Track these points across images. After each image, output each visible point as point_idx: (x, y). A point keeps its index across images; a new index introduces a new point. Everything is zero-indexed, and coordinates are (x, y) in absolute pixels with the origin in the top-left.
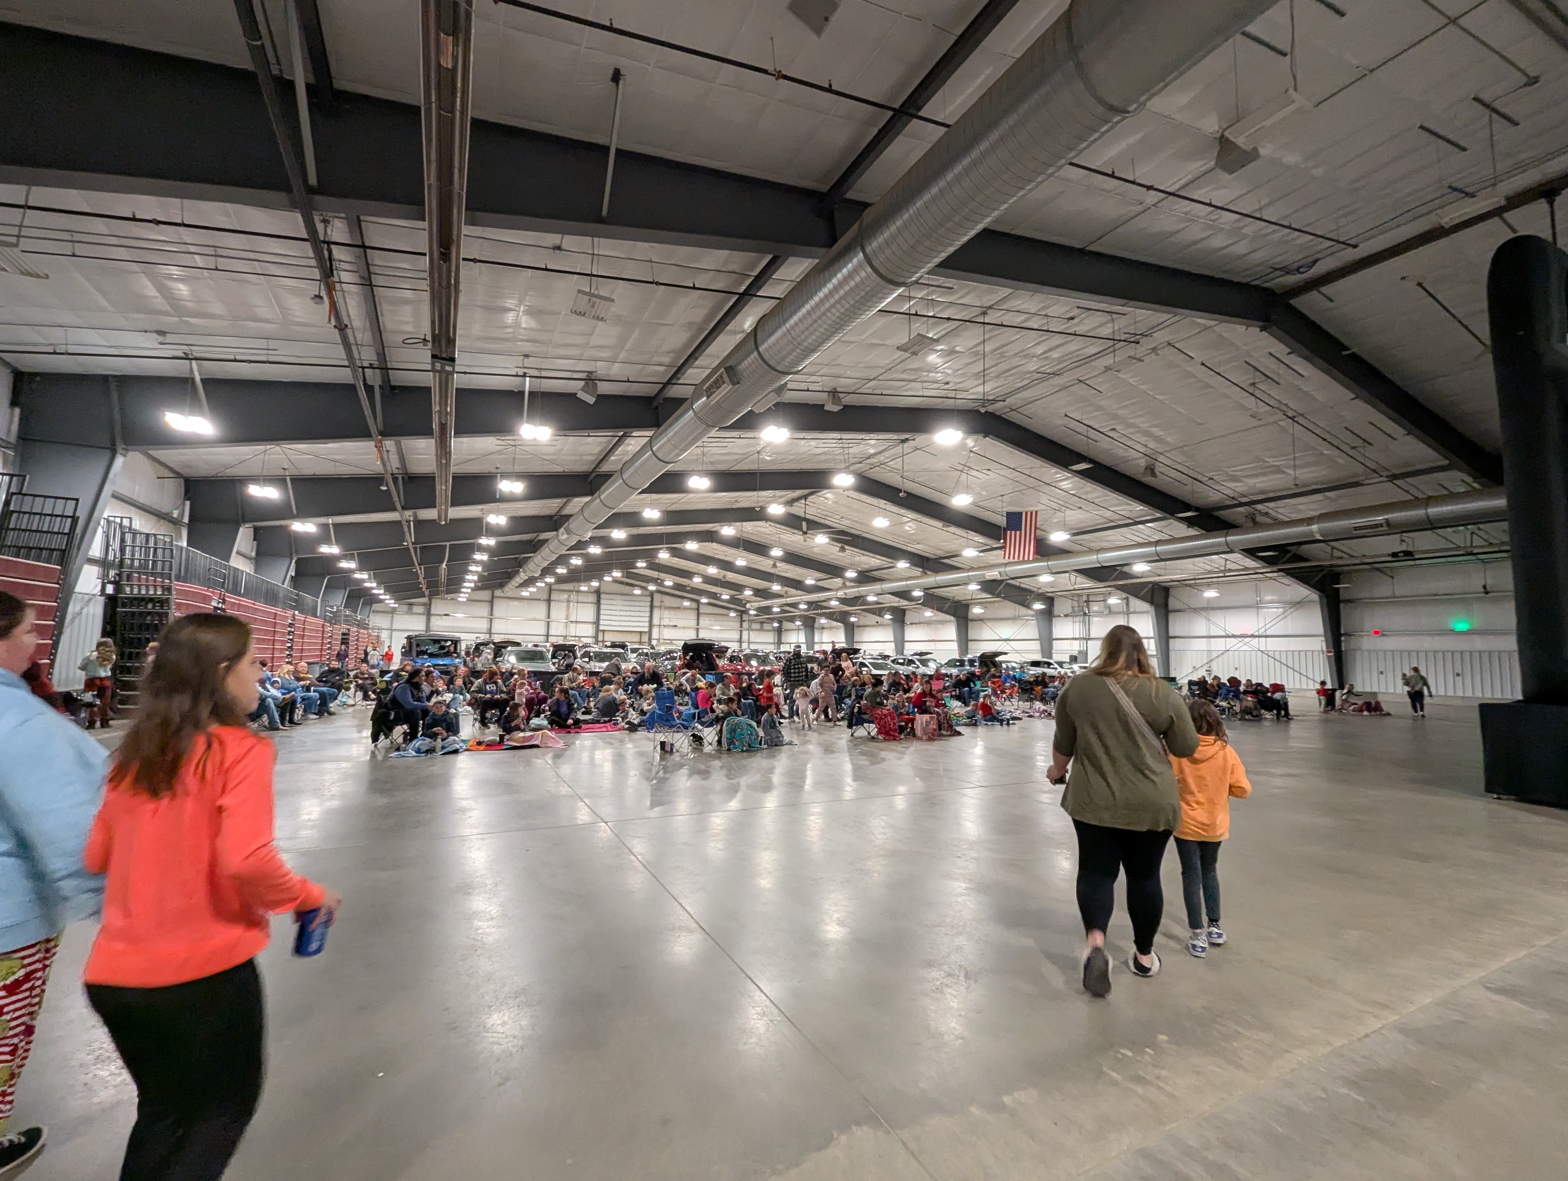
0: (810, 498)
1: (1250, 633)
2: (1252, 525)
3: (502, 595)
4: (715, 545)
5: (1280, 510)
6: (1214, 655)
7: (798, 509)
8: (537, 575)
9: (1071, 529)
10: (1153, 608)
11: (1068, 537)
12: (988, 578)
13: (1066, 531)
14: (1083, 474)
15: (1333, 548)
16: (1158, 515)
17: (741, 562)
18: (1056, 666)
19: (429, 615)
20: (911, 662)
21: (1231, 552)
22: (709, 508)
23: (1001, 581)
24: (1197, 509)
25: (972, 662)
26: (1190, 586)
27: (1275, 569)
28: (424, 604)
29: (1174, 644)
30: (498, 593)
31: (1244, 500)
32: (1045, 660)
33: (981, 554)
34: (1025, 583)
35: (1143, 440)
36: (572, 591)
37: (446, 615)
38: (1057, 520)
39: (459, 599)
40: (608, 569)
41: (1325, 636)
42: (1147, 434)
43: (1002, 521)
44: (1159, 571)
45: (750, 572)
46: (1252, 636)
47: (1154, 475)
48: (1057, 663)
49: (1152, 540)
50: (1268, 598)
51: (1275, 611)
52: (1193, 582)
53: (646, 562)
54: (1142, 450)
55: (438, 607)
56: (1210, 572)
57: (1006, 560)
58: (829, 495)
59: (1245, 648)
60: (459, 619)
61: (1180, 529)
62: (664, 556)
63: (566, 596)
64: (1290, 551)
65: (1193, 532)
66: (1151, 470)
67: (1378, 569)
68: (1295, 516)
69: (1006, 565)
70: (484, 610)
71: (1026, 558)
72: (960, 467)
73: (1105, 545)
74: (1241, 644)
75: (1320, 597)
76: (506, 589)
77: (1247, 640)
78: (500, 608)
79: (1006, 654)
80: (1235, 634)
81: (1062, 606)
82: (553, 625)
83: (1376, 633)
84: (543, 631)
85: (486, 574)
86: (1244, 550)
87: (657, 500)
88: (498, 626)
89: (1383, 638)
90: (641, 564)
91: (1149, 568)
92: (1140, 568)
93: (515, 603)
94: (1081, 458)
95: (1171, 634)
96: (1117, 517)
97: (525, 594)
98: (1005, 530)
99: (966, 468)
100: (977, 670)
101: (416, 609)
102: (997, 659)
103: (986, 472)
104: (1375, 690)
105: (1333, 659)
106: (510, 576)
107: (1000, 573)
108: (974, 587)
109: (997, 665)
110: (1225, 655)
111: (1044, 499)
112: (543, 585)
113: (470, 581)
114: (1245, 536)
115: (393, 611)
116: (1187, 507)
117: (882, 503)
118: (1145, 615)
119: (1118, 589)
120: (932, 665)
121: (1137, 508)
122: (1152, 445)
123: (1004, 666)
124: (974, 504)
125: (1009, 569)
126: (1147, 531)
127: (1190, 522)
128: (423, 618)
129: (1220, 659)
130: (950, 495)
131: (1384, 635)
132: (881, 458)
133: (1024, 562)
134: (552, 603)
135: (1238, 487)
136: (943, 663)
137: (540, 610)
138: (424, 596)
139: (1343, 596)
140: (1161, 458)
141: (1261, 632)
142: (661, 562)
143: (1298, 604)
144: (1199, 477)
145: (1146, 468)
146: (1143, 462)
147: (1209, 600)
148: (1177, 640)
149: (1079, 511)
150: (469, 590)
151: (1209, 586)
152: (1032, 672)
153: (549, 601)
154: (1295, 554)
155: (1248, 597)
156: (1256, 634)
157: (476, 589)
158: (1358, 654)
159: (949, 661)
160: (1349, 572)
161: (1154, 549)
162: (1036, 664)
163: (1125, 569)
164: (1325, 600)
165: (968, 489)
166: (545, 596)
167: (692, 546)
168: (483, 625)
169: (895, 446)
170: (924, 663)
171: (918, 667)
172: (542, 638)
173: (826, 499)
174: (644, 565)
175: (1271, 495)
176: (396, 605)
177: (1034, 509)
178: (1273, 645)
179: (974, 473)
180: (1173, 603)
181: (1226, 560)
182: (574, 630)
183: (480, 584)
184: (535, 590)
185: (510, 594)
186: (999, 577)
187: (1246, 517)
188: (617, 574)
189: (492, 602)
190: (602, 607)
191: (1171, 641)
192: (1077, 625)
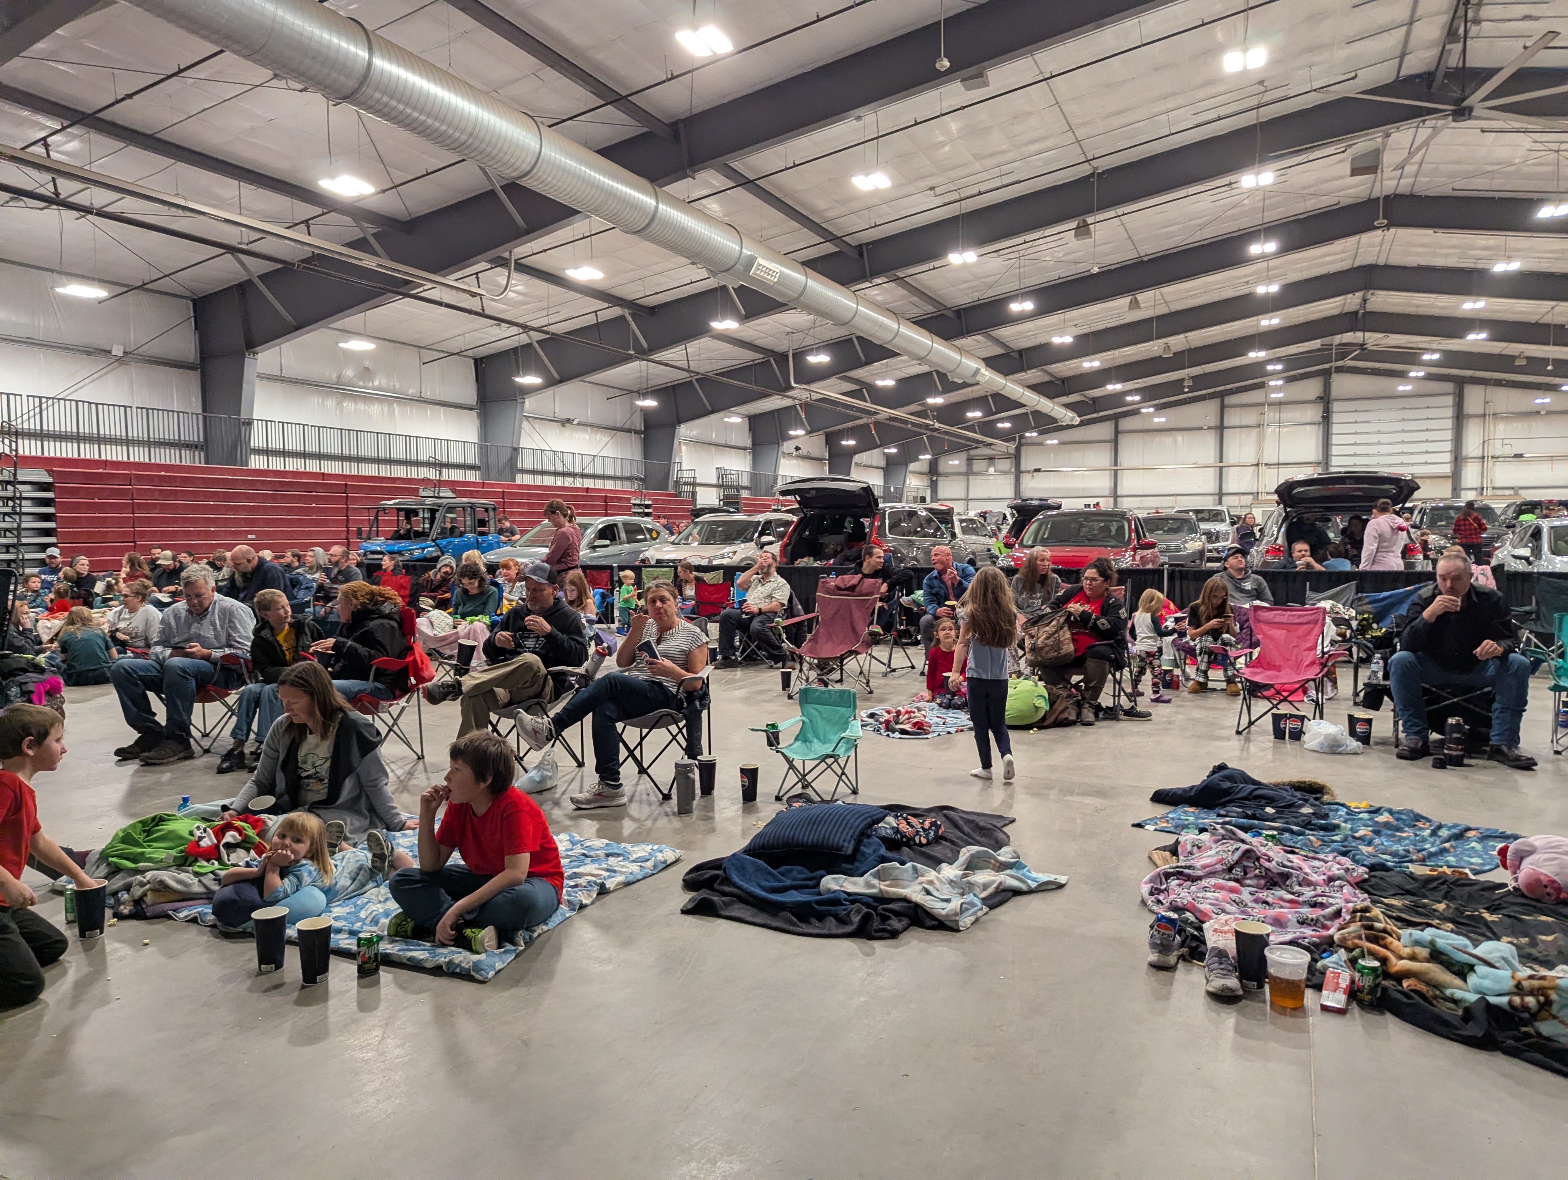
30: (1129, 425)
37: (1040, 470)
55: (1028, 458)
63: (1253, 416)
70: (1102, 459)
78: (1131, 453)
84: (1211, 487)
88: (1129, 484)
93: (1159, 441)
134: (1227, 432)
137: (1203, 449)
153: (1220, 428)
166: (1211, 421)
168: (1106, 482)
172: (1210, 500)
189: (1115, 442)
190: (1335, 429)
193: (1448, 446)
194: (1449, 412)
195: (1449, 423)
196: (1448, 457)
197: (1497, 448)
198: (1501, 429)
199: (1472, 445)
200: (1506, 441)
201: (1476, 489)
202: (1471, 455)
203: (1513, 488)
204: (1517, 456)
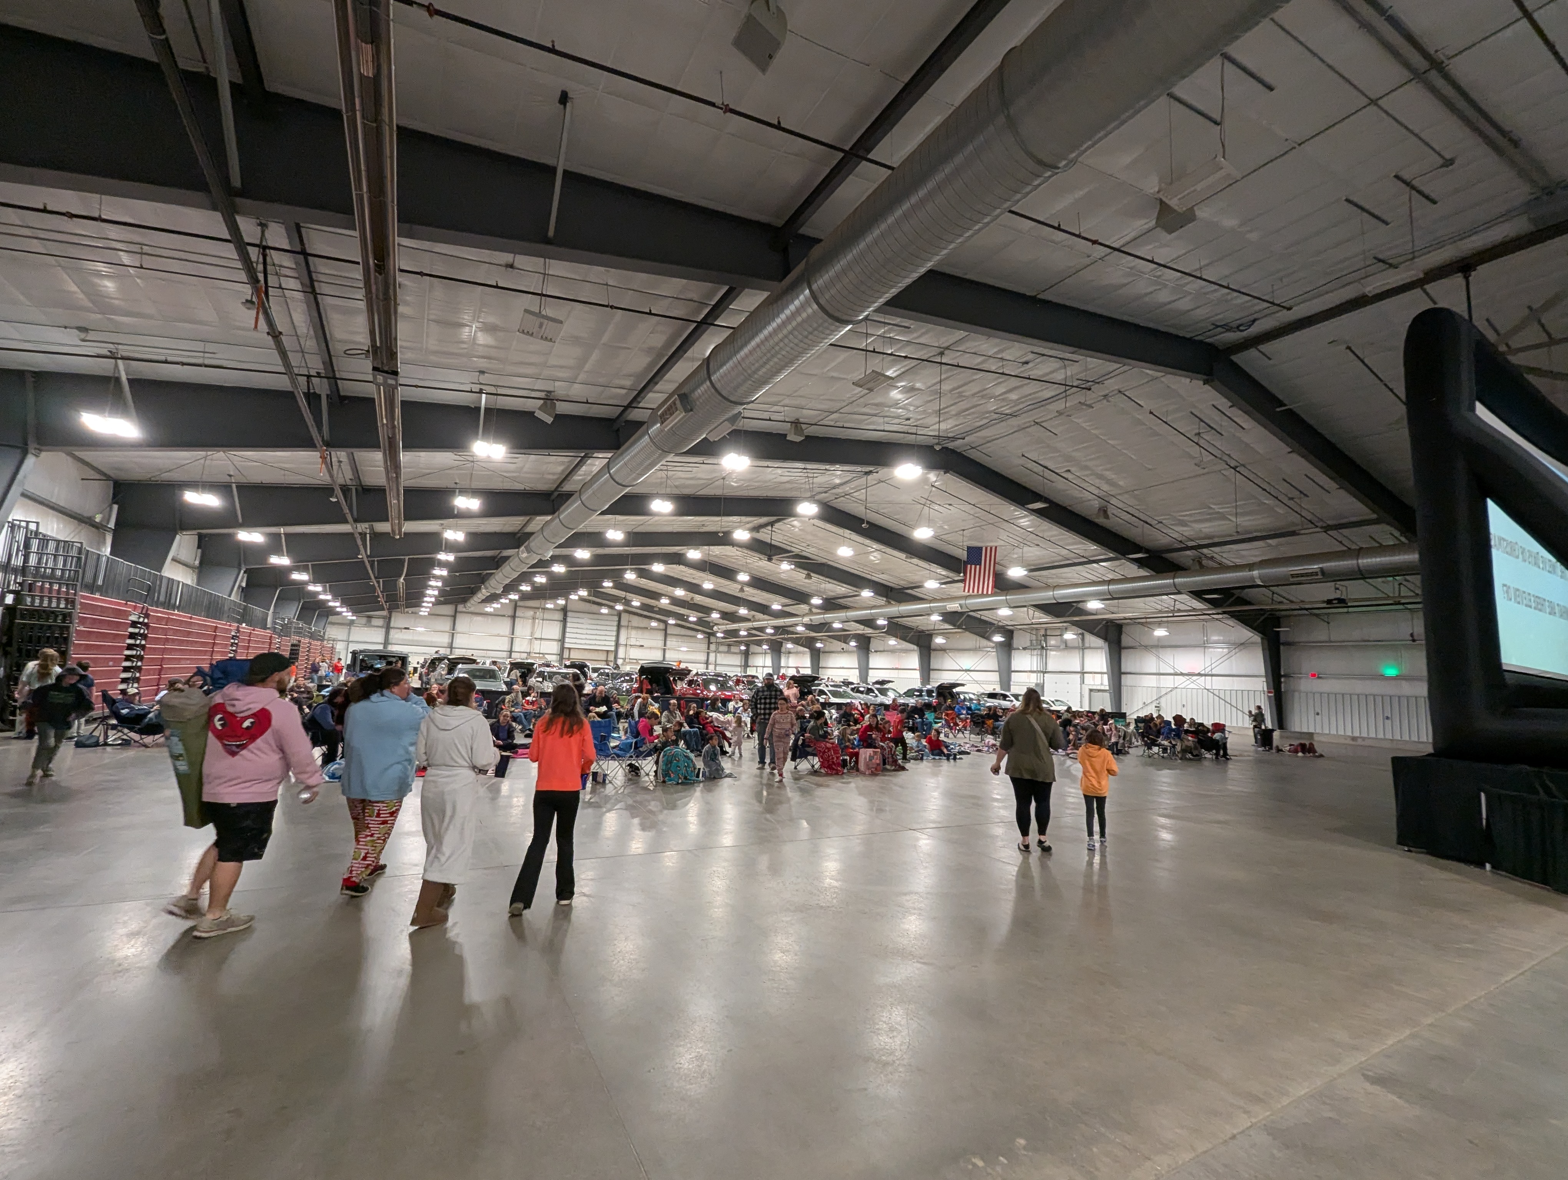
0: (777, 525)
1: (1197, 672)
2: (1198, 567)
3: (464, 610)
4: (682, 567)
5: (1224, 555)
6: (1163, 692)
7: (764, 535)
8: (499, 592)
9: (1029, 565)
10: (1107, 644)
11: (1026, 573)
12: (949, 610)
13: (1023, 567)
14: (1039, 512)
15: (1273, 593)
16: (1112, 555)
17: (708, 586)
18: (1012, 698)
19: (388, 628)
20: (869, 691)
21: (1179, 593)
22: (675, 531)
23: (962, 614)
24: (1147, 551)
25: (930, 693)
26: (1142, 624)
27: (1220, 611)
28: (384, 617)
29: (1126, 680)
30: (460, 608)
31: (1191, 544)
32: (1003, 692)
33: (943, 586)
34: (986, 616)
35: (1097, 482)
36: (538, 608)
37: (406, 628)
38: (1016, 556)
39: (421, 613)
40: (574, 588)
41: (1266, 676)
42: (1101, 477)
43: (963, 555)
44: (1112, 609)
45: (716, 595)
46: (1199, 675)
47: (1106, 516)
48: (1013, 695)
49: (1106, 579)
50: (1215, 638)
51: (1221, 651)
52: (1144, 620)
53: (614, 581)
54: (1096, 492)
55: (398, 620)
56: (1160, 612)
57: (966, 593)
58: (796, 523)
59: (1192, 686)
60: (420, 633)
61: (1133, 570)
62: (630, 576)
63: (530, 613)
64: (1233, 595)
65: (1143, 573)
66: (1104, 511)
67: (1317, 615)
68: (1239, 561)
69: (966, 597)
70: (446, 625)
71: (985, 592)
72: (923, 501)
73: (1062, 582)
74: (1188, 682)
75: (1262, 639)
76: (468, 604)
77: (1195, 678)
78: (463, 623)
79: (963, 685)
80: (1184, 672)
81: (1020, 640)
82: (517, 642)
83: (1313, 675)
84: (506, 647)
85: (448, 589)
86: (1190, 592)
87: (624, 520)
88: (459, 641)
89: (1320, 681)
90: (608, 584)
91: (1103, 606)
92: (1094, 605)
93: (479, 618)
94: (1038, 497)
95: (1123, 670)
96: (1073, 555)
97: (489, 609)
98: (966, 563)
99: (929, 502)
100: (934, 701)
101: (375, 622)
102: (954, 690)
103: (947, 506)
104: (1311, 730)
105: (1273, 699)
106: (473, 592)
107: (960, 605)
108: (936, 618)
109: (953, 696)
110: (1174, 692)
111: (1004, 535)
112: (507, 601)
113: (430, 596)
114: (1191, 579)
115: (352, 623)
116: (1138, 548)
117: (847, 533)
118: (1099, 651)
119: (1073, 625)
120: (891, 695)
121: (1091, 548)
122: (1105, 487)
123: (962, 697)
124: (936, 537)
125: (969, 601)
126: (1102, 571)
127: (1140, 563)
128: (382, 632)
129: (1169, 696)
130: (913, 527)
131: (1319, 678)
132: (847, 488)
133: (983, 595)
134: (517, 619)
135: (1187, 531)
136: (902, 693)
137: (504, 626)
138: (383, 609)
139: (1283, 639)
140: (1113, 501)
141: (1207, 671)
142: (629, 582)
143: (1242, 645)
144: (1149, 520)
145: (1100, 509)
146: (1096, 504)
147: (1159, 639)
148: (1129, 676)
149: (1037, 548)
150: (430, 605)
151: (1160, 624)
152: (988, 704)
153: (514, 617)
154: (1238, 597)
155: (1197, 637)
156: (1203, 672)
157: (437, 603)
158: (1296, 694)
159: (909, 691)
160: (1289, 616)
161: (1106, 587)
162: (992, 696)
163: (1080, 605)
164: (1266, 642)
165: (930, 523)
166: (510, 612)
167: (658, 568)
168: (445, 639)
169: (860, 478)
170: (883, 692)
171: (877, 696)
172: (505, 654)
173: (793, 526)
174: (611, 584)
175: (1216, 540)
176: (354, 618)
177: (993, 544)
178: (1218, 684)
179: (936, 507)
180: (1126, 640)
181: (1175, 600)
182: (537, 647)
183: (442, 599)
184: (499, 606)
185: (472, 609)
186: (959, 610)
187: (1193, 560)
188: (583, 593)
189: (454, 617)
190: (568, 625)
191: (1123, 676)
192: (1035, 658)
193: (614, 639)
194: (615, 624)
195: (615, 629)
197: (632, 642)
198: (634, 634)
199: (623, 639)
200: (636, 639)
201: (623, 659)
202: (622, 644)
203: (637, 660)
204: (639, 646)
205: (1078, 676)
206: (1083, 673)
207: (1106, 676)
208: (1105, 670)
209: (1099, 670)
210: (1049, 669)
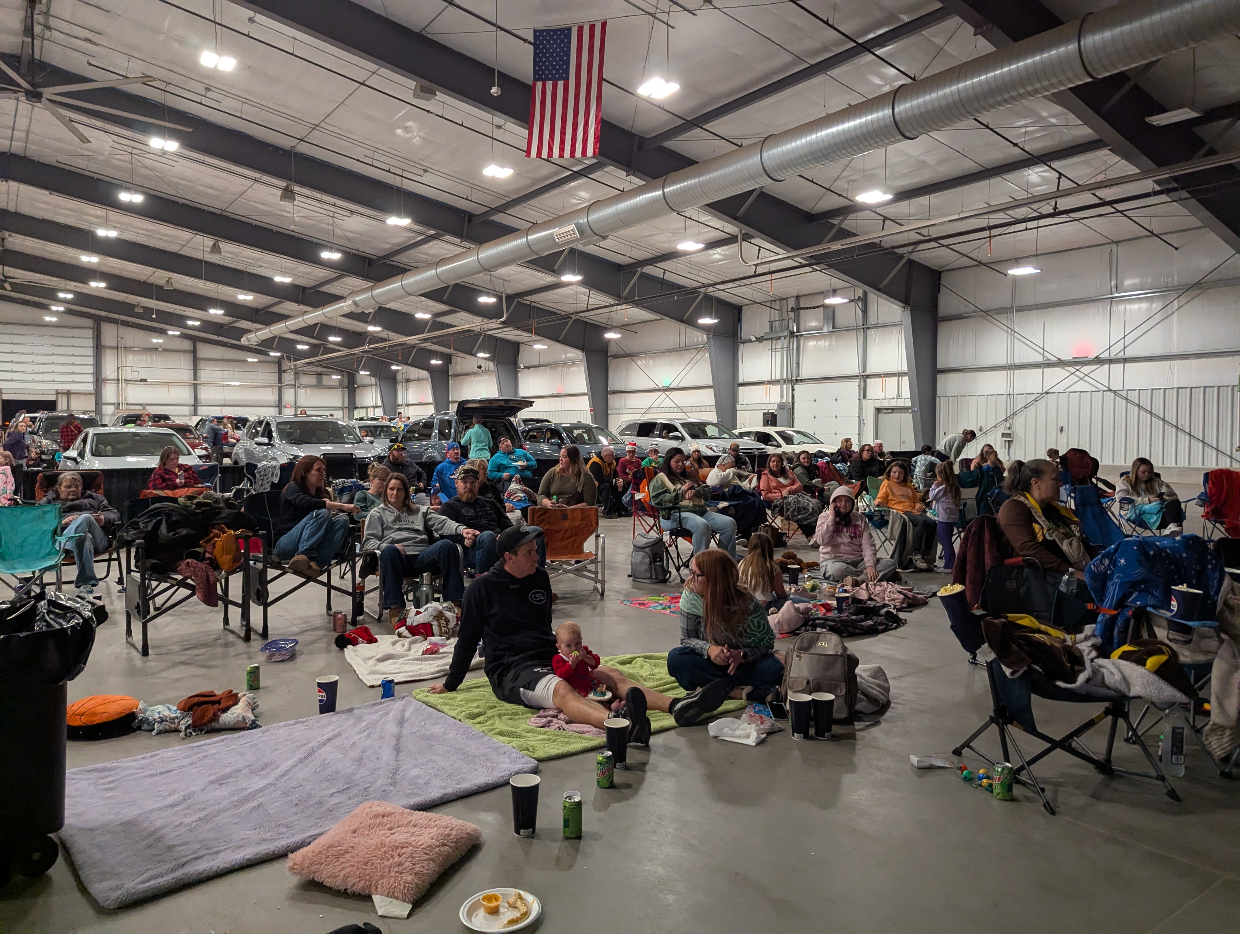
1: (1092, 356)
6: (1020, 402)
10: (911, 314)
29: (949, 385)
46: (1098, 361)
50: (1133, 280)
51: (1145, 306)
59: (1081, 386)
74: (1073, 379)
77: (1086, 369)
80: (1063, 358)
81: (757, 323)
95: (940, 365)
110: (1042, 403)
118: (895, 330)
129: (1031, 411)
141: (1115, 352)
143: (1194, 289)
148: (951, 375)
155: (1094, 281)
156: (1105, 355)
178: (1137, 377)
180: (948, 303)
191: (940, 378)
192: (779, 354)
193: (91, 369)
194: (90, 343)
195: (90, 352)
196: (90, 378)
197: (128, 374)
198: (131, 360)
199: (109, 370)
200: (134, 369)
201: (114, 404)
202: (109, 378)
203: (141, 405)
204: (142, 380)
205: (855, 384)
206: (864, 377)
207: (906, 380)
208: (905, 369)
209: (894, 369)
210: (804, 374)
